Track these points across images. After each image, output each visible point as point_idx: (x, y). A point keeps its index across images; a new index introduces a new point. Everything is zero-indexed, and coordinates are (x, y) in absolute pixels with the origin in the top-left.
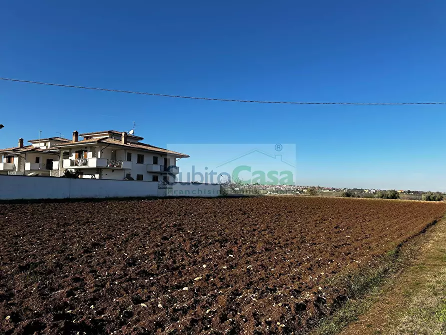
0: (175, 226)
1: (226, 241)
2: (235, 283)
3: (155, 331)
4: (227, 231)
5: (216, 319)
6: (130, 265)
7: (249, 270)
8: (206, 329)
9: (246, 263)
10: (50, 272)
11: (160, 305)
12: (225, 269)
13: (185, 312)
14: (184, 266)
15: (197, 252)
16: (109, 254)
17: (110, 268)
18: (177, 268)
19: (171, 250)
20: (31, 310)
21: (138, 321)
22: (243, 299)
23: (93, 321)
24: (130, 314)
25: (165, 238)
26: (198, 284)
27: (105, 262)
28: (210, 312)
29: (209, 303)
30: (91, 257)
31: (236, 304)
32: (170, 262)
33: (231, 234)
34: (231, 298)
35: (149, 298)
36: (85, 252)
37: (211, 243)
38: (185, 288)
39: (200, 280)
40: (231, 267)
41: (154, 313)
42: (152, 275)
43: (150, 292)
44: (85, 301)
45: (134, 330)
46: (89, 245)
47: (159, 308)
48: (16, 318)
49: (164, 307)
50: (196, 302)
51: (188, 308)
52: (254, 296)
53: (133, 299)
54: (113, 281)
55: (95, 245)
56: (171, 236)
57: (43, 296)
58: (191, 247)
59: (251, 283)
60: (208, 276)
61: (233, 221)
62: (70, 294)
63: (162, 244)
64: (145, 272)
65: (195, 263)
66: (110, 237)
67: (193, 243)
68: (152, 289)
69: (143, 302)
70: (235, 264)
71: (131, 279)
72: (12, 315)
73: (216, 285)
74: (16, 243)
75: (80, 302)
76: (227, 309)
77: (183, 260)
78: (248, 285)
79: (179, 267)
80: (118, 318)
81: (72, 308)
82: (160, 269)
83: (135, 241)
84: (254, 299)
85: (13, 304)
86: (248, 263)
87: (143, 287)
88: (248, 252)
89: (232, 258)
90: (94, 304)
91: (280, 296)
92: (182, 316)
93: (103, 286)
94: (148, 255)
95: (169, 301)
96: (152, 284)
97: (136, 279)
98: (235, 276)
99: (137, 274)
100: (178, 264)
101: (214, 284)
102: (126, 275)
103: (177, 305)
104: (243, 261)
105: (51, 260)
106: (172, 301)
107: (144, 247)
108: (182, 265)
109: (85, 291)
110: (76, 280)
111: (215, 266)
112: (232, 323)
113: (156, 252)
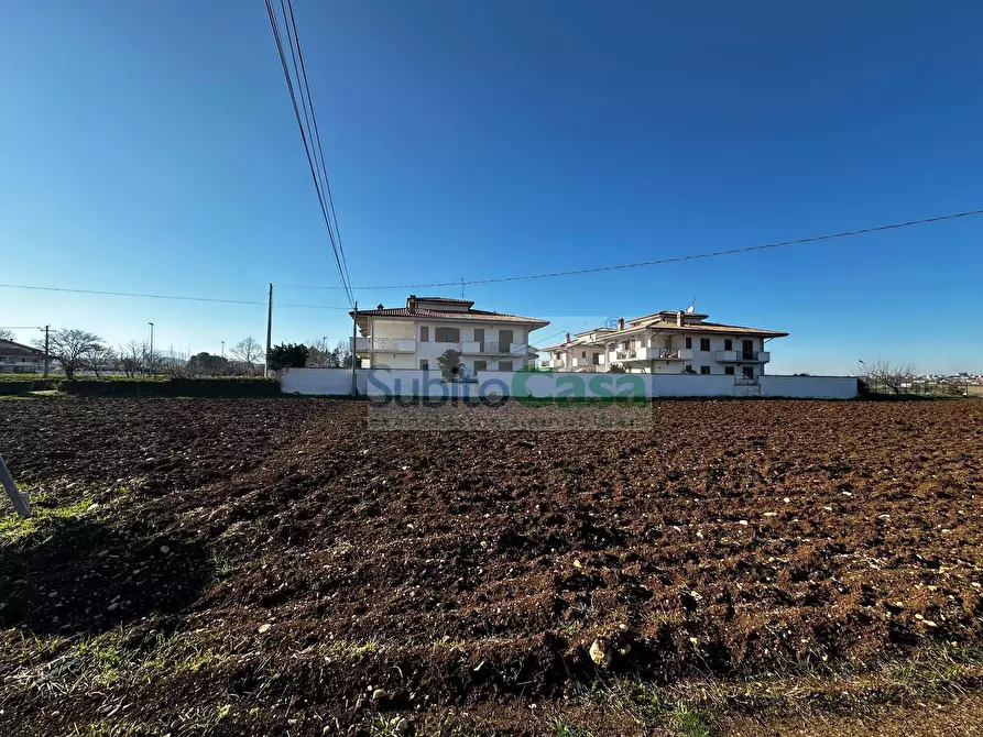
0: (751, 438)
1: (847, 470)
2: (844, 536)
3: (686, 561)
4: (853, 456)
5: (782, 573)
6: (672, 480)
7: (880, 522)
8: (763, 581)
9: (879, 510)
10: (581, 472)
11: (699, 534)
12: (826, 511)
13: (734, 551)
14: (750, 495)
15: (782, 480)
16: (647, 463)
17: (645, 479)
18: (739, 494)
19: (734, 470)
20: (558, 505)
21: (666, 544)
22: (847, 560)
23: (613, 529)
24: (659, 535)
25: (729, 454)
26: (769, 521)
27: (640, 471)
28: (775, 562)
29: (779, 550)
30: (627, 463)
31: (831, 563)
32: (730, 485)
33: (862, 460)
34: (822, 553)
35: (688, 522)
36: (621, 457)
37: (810, 470)
38: (742, 522)
39: (773, 517)
40: (843, 510)
41: (691, 541)
42: (698, 496)
43: (690, 516)
44: (610, 508)
45: (657, 552)
46: (628, 450)
47: (698, 538)
48: (544, 508)
49: (706, 537)
50: (756, 543)
51: (742, 547)
52: (877, 561)
53: (665, 518)
54: (644, 493)
55: (633, 451)
56: (741, 451)
57: (569, 493)
58: (770, 471)
59: (877, 542)
60: (790, 516)
61: (873, 440)
62: (595, 497)
63: (723, 461)
64: (687, 490)
65: (771, 492)
66: (654, 444)
67: (776, 466)
68: (694, 513)
69: (678, 524)
70: (853, 507)
71: (667, 495)
72: (541, 504)
73: (802, 530)
74: (557, 440)
75: (605, 508)
76: (810, 565)
77: (751, 486)
78: (870, 543)
79: (742, 493)
80: (643, 534)
81: (596, 512)
82: (711, 491)
83: (685, 454)
84: (874, 566)
85: (543, 496)
86: (885, 510)
87: (682, 507)
88: (890, 493)
89: (848, 497)
90: (620, 515)
91: (941, 576)
92: (729, 555)
93: (633, 497)
94: (699, 472)
95: (714, 531)
96: (694, 506)
97: (674, 497)
98: (845, 524)
99: (676, 491)
100: (740, 490)
101: (796, 527)
102: (661, 489)
103: (724, 540)
104: (871, 505)
105: (585, 460)
106: (719, 533)
107: (696, 460)
108: (747, 491)
109: (612, 498)
110: (605, 484)
111: (809, 502)
112: (811, 587)
113: (711, 469)
